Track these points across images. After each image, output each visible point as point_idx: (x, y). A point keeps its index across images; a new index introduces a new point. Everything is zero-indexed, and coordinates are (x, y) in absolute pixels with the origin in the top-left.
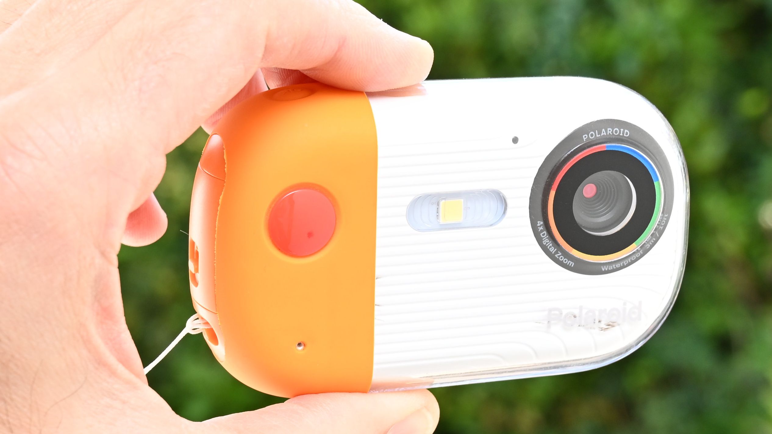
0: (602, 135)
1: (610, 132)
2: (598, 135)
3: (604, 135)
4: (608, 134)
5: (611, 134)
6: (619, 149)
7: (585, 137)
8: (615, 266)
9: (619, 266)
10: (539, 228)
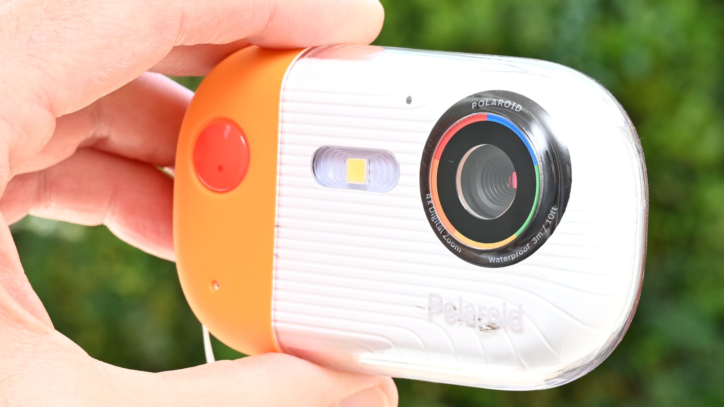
0: (491, 105)
1: (501, 104)
2: (487, 104)
3: (494, 105)
4: (498, 105)
5: (502, 105)
6: (500, 121)
7: (474, 104)
8: (503, 260)
9: (507, 260)
10: (428, 201)
